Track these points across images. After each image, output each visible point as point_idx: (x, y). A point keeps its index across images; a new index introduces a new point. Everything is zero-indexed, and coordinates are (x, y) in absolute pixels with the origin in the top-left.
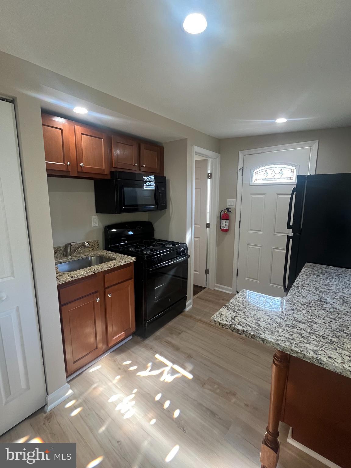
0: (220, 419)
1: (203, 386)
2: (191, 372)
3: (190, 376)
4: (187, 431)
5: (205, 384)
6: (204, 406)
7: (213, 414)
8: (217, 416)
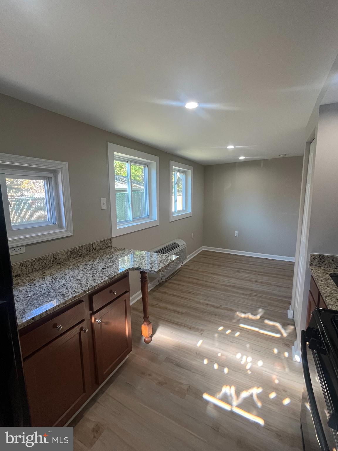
0: (172, 363)
1: (189, 387)
2: (207, 402)
3: (206, 396)
4: (194, 353)
5: (188, 390)
6: (185, 369)
7: (178, 365)
8: (175, 364)
